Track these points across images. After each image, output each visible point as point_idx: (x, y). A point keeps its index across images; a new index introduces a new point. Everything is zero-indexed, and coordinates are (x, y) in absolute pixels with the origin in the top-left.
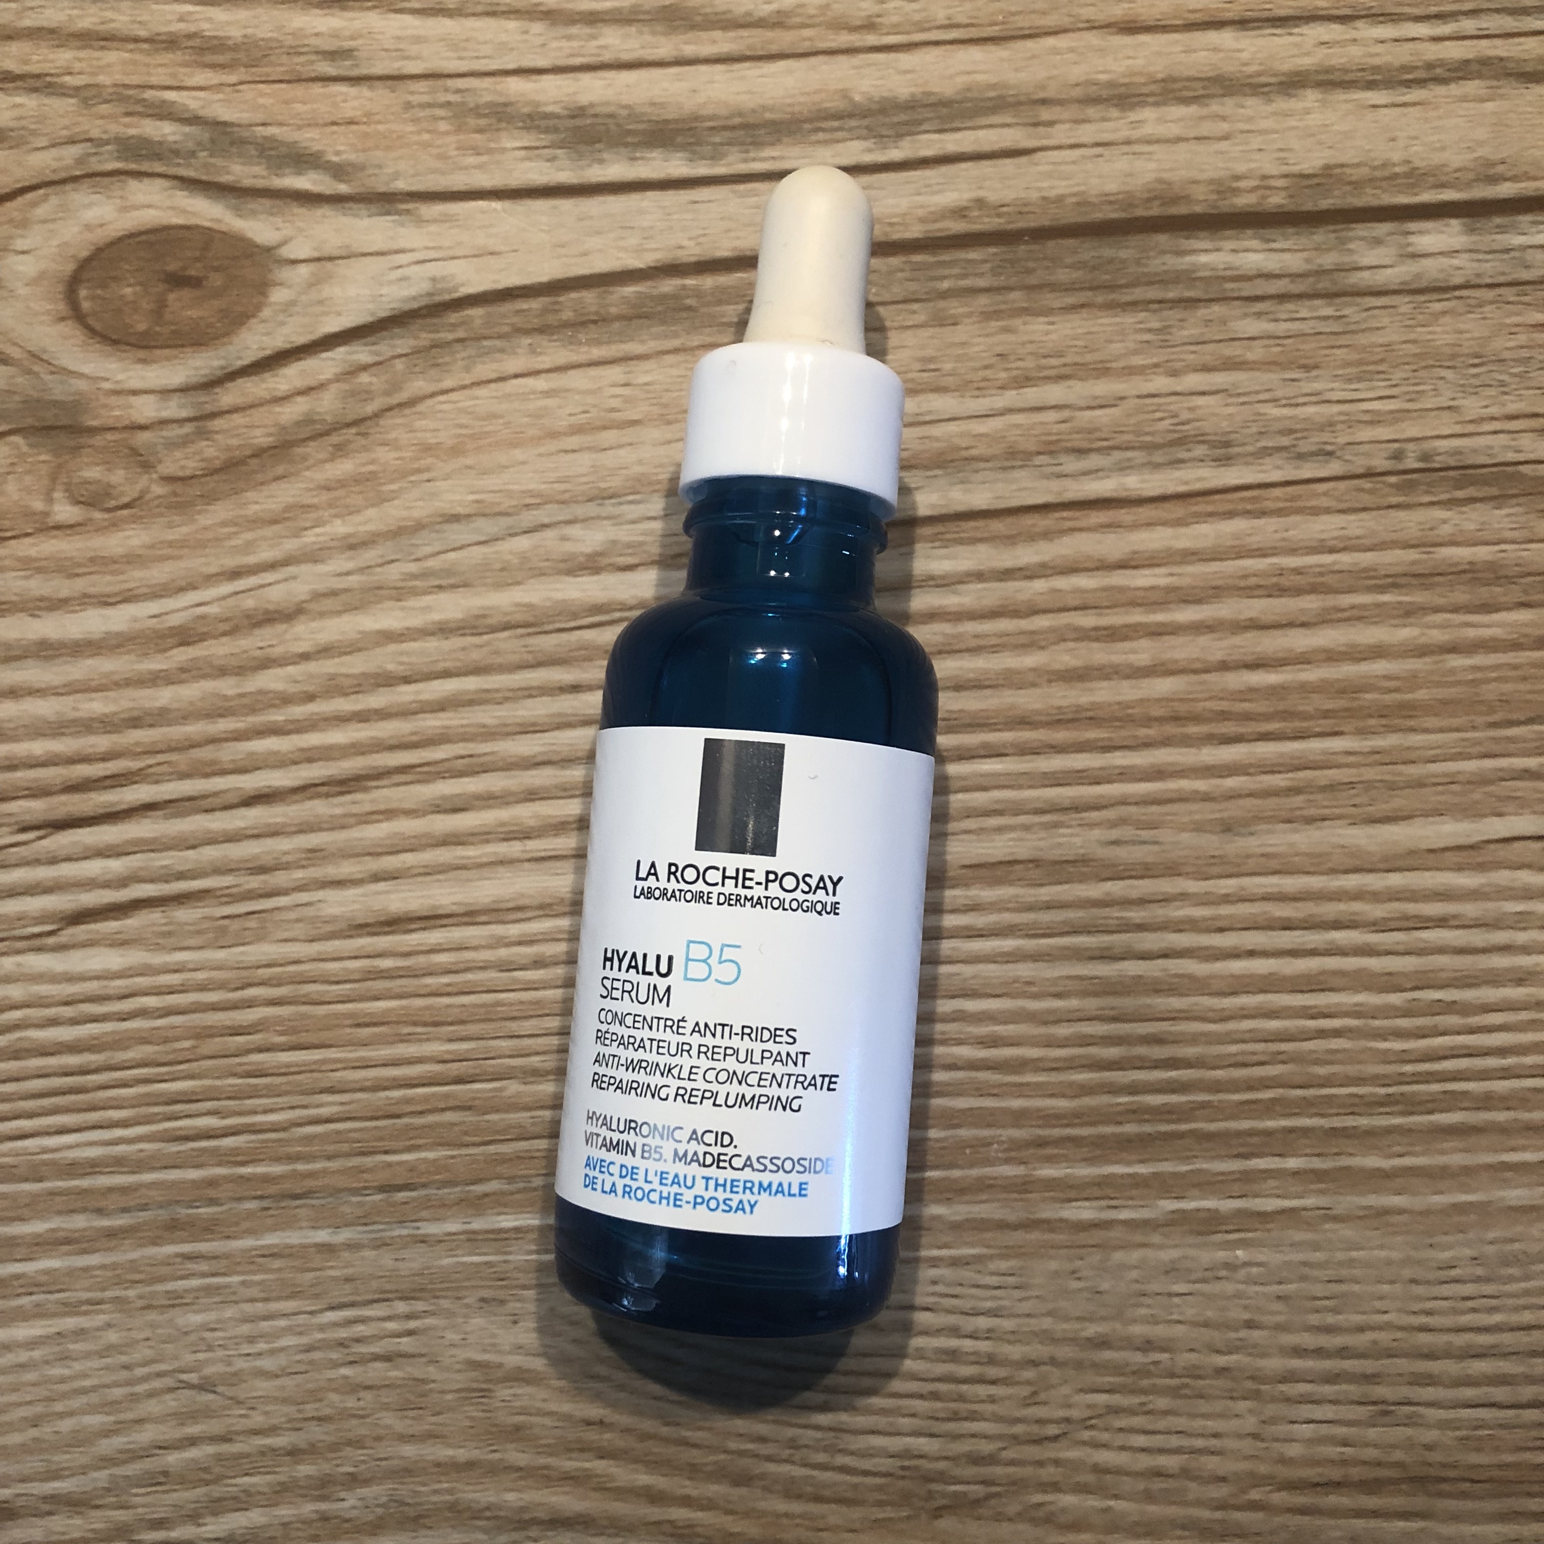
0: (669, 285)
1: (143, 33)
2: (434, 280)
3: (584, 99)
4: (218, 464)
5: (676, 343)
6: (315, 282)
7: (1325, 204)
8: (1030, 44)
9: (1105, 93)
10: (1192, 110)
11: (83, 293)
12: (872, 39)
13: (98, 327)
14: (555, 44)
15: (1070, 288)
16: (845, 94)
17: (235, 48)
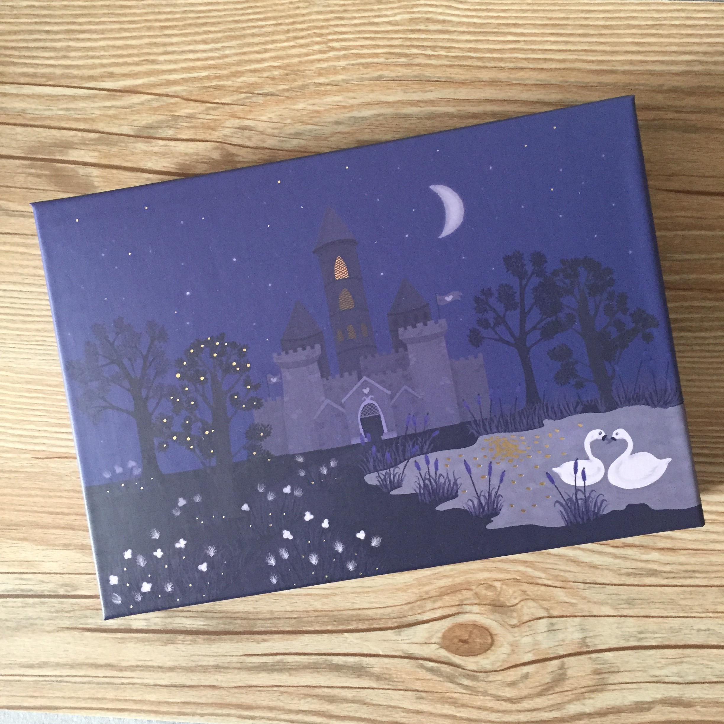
0: (341, 627)
1: (470, 709)
2: (400, 635)
3: (358, 679)
4: (458, 592)
5: (340, 613)
6: (430, 638)
7: (168, 635)
8: (241, 685)
9: (222, 670)
10: (200, 663)
11: (490, 641)
12: (282, 689)
13: (486, 632)
14: (364, 695)
15: (237, 618)
16: (290, 675)
17: (447, 702)
